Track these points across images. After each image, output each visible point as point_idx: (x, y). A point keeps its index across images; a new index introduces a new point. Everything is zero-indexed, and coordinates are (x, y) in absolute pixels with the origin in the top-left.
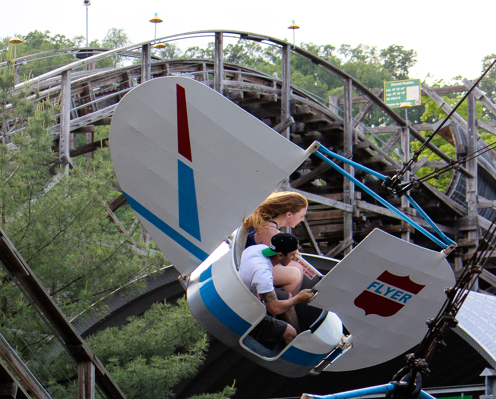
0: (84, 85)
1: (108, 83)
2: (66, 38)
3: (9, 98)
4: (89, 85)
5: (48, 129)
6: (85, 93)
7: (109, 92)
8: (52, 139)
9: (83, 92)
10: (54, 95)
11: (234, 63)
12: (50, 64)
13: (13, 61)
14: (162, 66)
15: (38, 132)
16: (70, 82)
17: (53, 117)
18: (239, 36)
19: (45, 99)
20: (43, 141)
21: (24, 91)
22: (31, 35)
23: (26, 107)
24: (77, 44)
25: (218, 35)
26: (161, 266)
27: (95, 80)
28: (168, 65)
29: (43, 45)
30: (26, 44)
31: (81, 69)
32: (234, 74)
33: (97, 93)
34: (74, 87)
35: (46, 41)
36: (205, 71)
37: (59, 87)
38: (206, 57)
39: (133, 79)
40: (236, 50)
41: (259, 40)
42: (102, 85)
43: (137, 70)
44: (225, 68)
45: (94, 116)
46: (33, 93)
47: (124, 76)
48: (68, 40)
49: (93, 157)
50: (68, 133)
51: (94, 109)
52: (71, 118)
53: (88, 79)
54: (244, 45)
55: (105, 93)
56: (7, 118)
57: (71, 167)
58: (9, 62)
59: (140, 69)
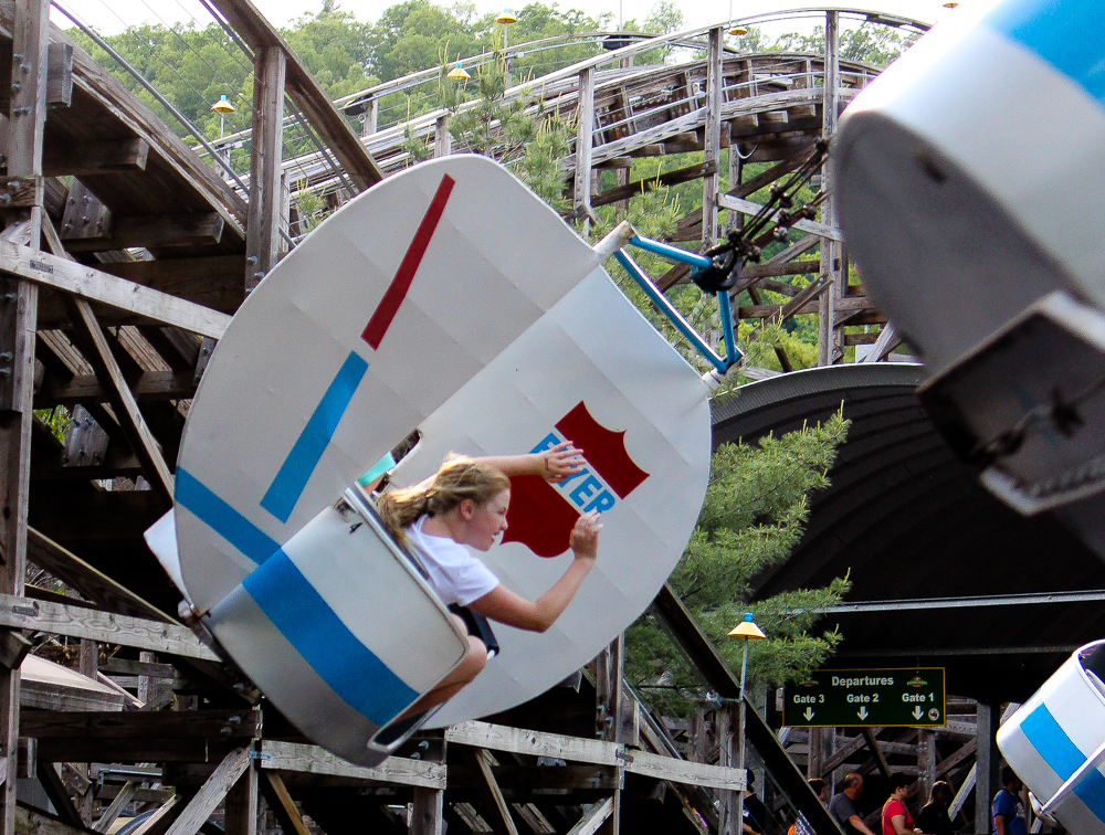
0: (615, 92)
1: (654, 90)
2: (585, 17)
3: (495, 111)
4: (624, 92)
5: (556, 162)
6: (616, 104)
7: (656, 104)
8: (565, 176)
9: (613, 103)
10: (567, 108)
11: (855, 60)
12: (559, 57)
13: (502, 51)
14: (741, 64)
15: (541, 166)
16: (591, 87)
17: (566, 143)
18: (865, 17)
19: (552, 114)
20: (548, 181)
21: (520, 99)
22: (529, 9)
23: (523, 126)
24: (602, 25)
25: (831, 15)
26: (735, 385)
27: (633, 84)
28: (749, 63)
29: (548, 25)
30: (522, 23)
31: (609, 67)
32: (856, 78)
33: (636, 105)
34: (598, 95)
35: (553, 20)
36: (810, 72)
37: (575, 94)
38: (809, 49)
39: (693, 83)
40: (859, 38)
41: (897, 25)
42: (644, 92)
43: (701, 70)
44: (842, 68)
45: (631, 142)
46: (533, 104)
47: (679, 78)
48: (589, 19)
49: (627, 208)
50: (589, 168)
51: (631, 131)
52: (594, 145)
53: (622, 83)
54: (871, 31)
55: (649, 106)
56: (491, 143)
57: (592, 223)
58: (496, 54)
59: (706, 67)
